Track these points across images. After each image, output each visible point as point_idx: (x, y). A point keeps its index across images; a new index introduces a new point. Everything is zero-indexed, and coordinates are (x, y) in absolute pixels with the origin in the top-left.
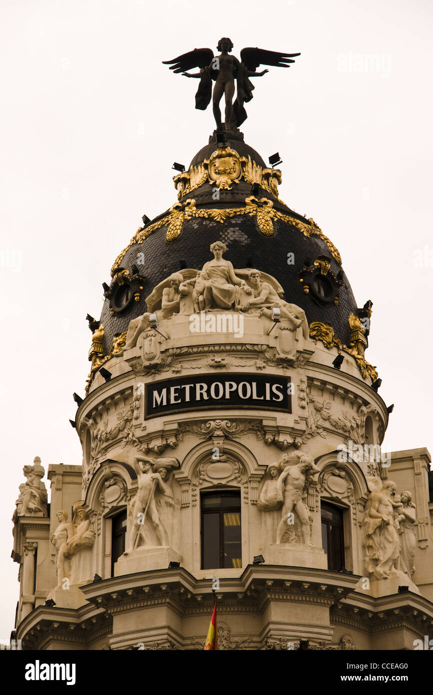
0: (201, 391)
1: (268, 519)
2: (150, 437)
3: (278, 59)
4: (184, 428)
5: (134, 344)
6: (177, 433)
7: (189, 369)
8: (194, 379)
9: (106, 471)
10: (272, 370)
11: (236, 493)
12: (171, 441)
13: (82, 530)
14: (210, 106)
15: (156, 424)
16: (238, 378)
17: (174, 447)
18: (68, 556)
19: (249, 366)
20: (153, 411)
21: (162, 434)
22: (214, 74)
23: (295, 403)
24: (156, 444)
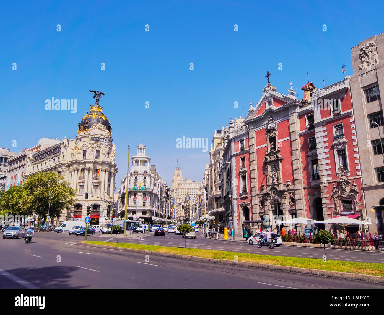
0: (98, 139)
1: (103, 155)
2: (91, 143)
3: (103, 94)
4: (95, 143)
5: (90, 131)
6: (94, 143)
7: (96, 136)
8: (97, 138)
9: (84, 145)
10: (105, 138)
11: (100, 151)
12: (93, 144)
13: (79, 151)
14: (95, 98)
15: (92, 142)
16: (102, 138)
17: (93, 145)
18: (77, 154)
19: (103, 137)
20: (91, 140)
21: (92, 143)
22: (97, 95)
23: (107, 142)
24: (92, 144)
